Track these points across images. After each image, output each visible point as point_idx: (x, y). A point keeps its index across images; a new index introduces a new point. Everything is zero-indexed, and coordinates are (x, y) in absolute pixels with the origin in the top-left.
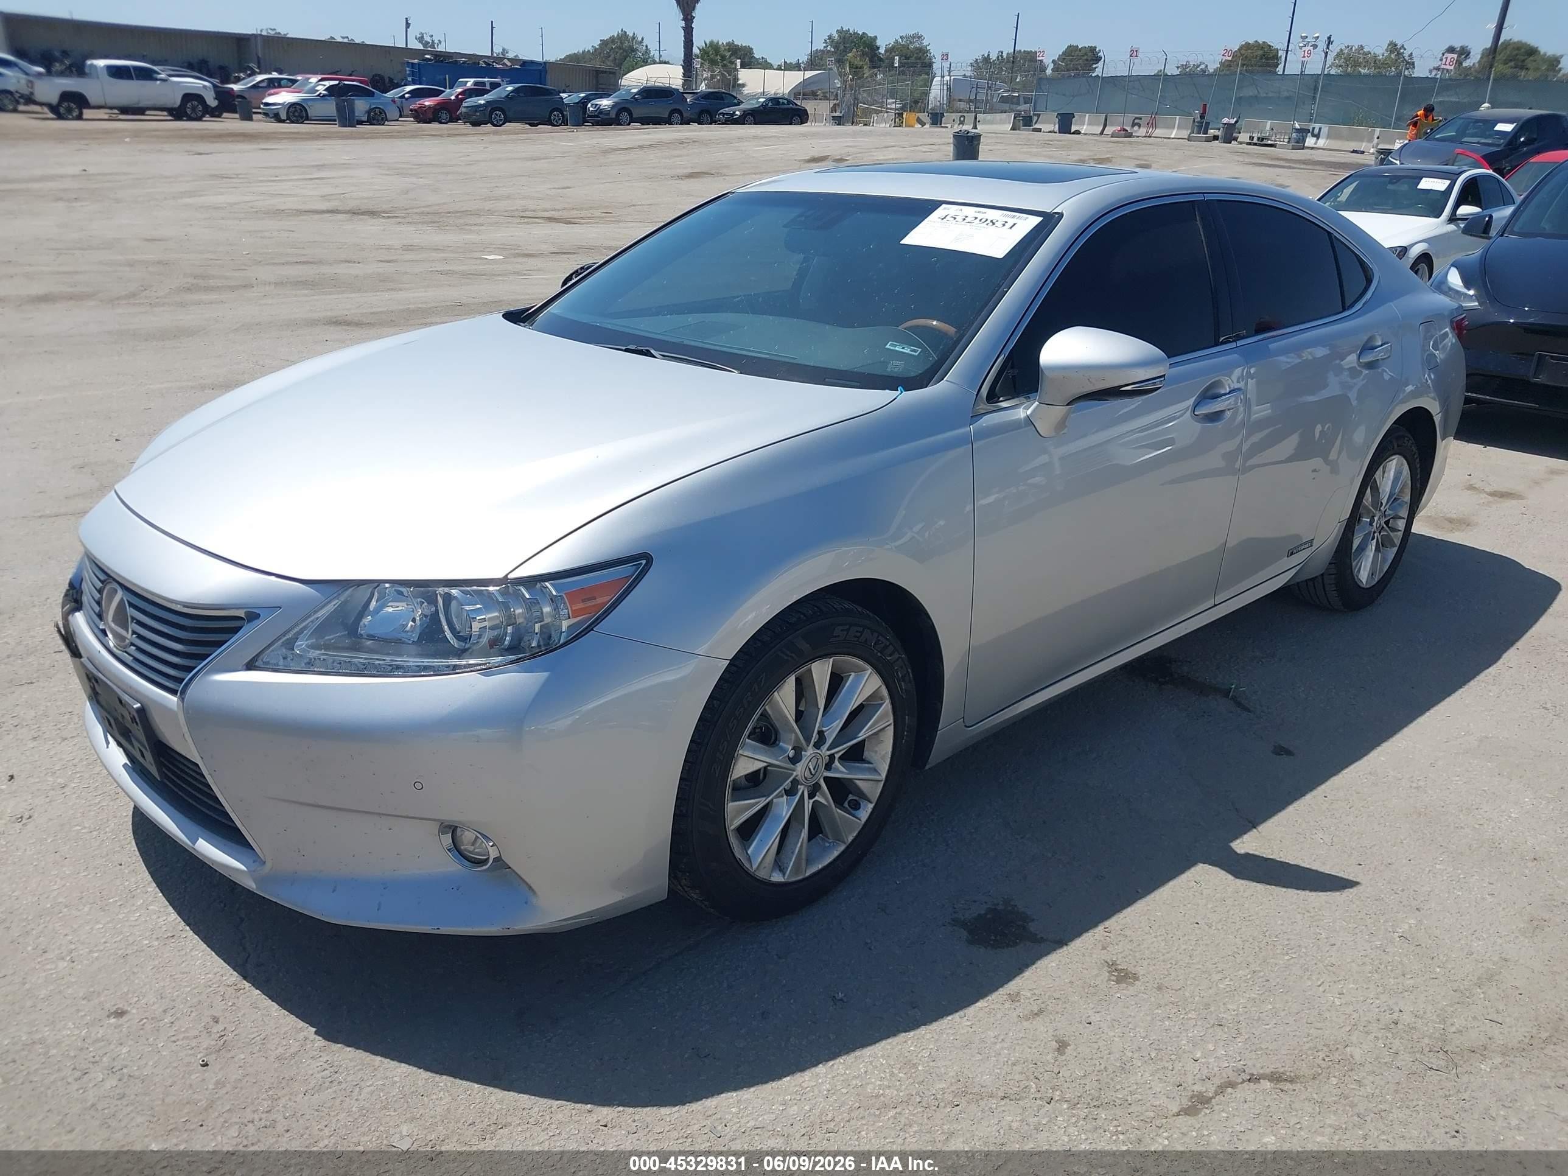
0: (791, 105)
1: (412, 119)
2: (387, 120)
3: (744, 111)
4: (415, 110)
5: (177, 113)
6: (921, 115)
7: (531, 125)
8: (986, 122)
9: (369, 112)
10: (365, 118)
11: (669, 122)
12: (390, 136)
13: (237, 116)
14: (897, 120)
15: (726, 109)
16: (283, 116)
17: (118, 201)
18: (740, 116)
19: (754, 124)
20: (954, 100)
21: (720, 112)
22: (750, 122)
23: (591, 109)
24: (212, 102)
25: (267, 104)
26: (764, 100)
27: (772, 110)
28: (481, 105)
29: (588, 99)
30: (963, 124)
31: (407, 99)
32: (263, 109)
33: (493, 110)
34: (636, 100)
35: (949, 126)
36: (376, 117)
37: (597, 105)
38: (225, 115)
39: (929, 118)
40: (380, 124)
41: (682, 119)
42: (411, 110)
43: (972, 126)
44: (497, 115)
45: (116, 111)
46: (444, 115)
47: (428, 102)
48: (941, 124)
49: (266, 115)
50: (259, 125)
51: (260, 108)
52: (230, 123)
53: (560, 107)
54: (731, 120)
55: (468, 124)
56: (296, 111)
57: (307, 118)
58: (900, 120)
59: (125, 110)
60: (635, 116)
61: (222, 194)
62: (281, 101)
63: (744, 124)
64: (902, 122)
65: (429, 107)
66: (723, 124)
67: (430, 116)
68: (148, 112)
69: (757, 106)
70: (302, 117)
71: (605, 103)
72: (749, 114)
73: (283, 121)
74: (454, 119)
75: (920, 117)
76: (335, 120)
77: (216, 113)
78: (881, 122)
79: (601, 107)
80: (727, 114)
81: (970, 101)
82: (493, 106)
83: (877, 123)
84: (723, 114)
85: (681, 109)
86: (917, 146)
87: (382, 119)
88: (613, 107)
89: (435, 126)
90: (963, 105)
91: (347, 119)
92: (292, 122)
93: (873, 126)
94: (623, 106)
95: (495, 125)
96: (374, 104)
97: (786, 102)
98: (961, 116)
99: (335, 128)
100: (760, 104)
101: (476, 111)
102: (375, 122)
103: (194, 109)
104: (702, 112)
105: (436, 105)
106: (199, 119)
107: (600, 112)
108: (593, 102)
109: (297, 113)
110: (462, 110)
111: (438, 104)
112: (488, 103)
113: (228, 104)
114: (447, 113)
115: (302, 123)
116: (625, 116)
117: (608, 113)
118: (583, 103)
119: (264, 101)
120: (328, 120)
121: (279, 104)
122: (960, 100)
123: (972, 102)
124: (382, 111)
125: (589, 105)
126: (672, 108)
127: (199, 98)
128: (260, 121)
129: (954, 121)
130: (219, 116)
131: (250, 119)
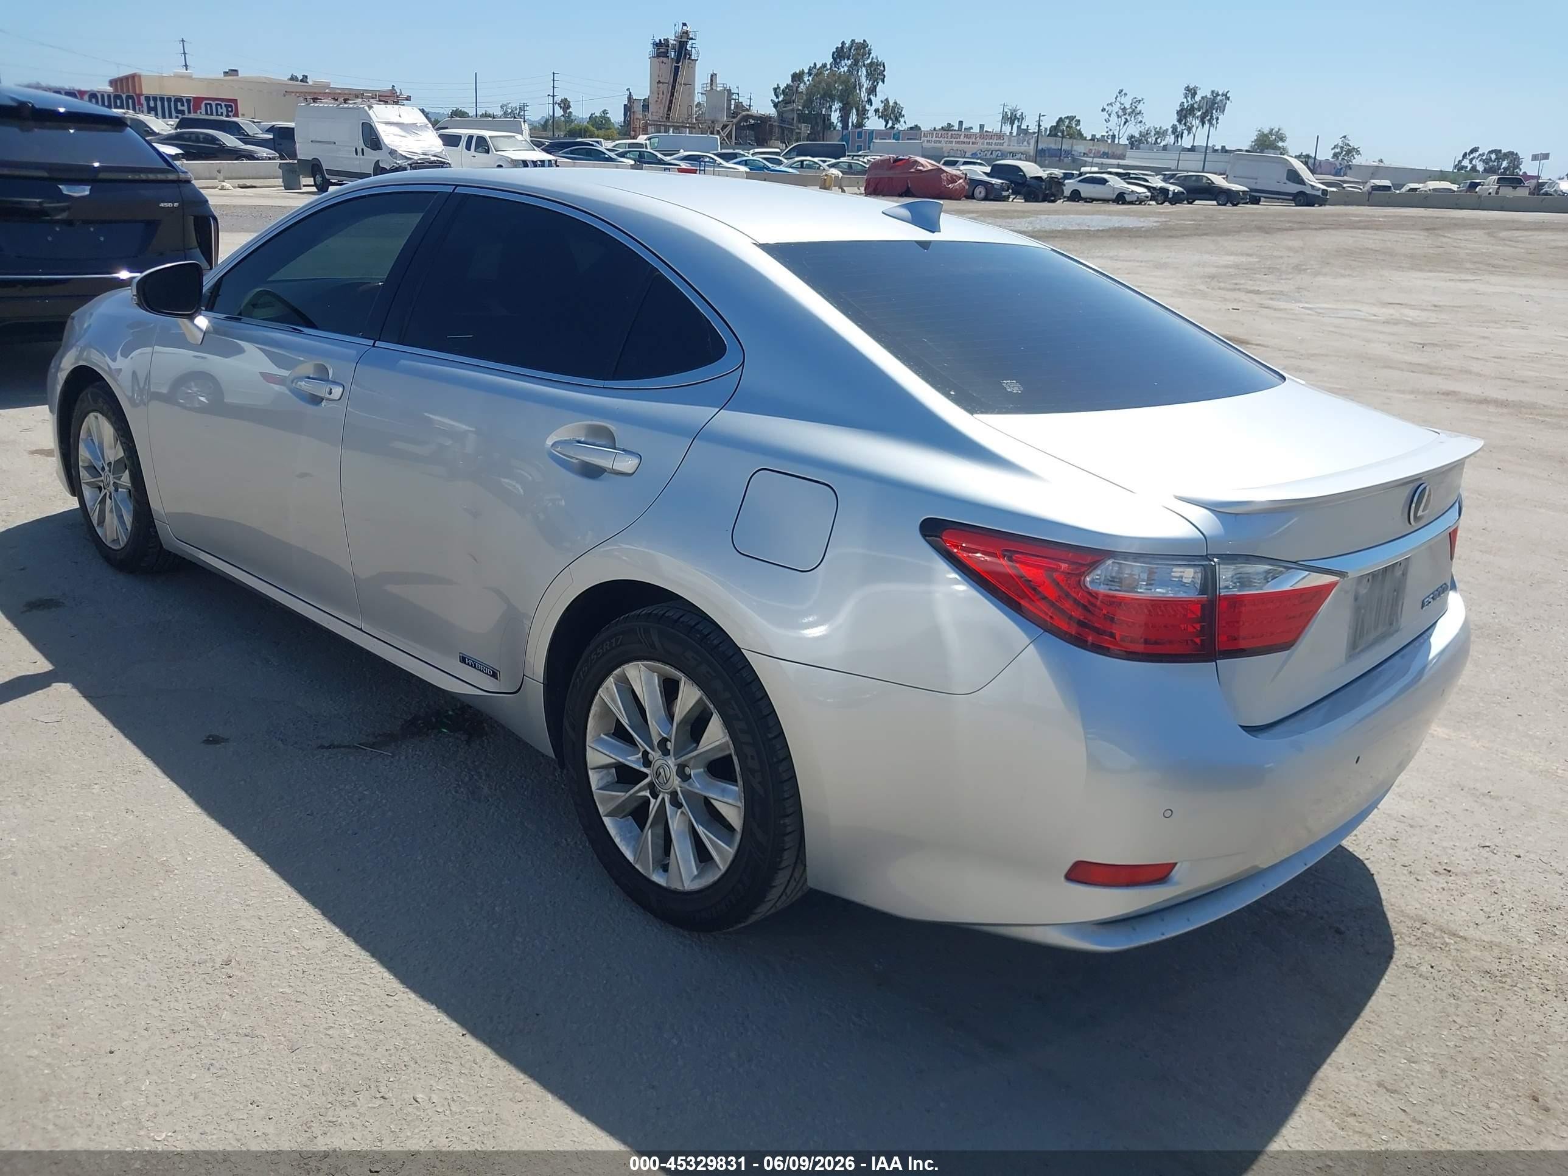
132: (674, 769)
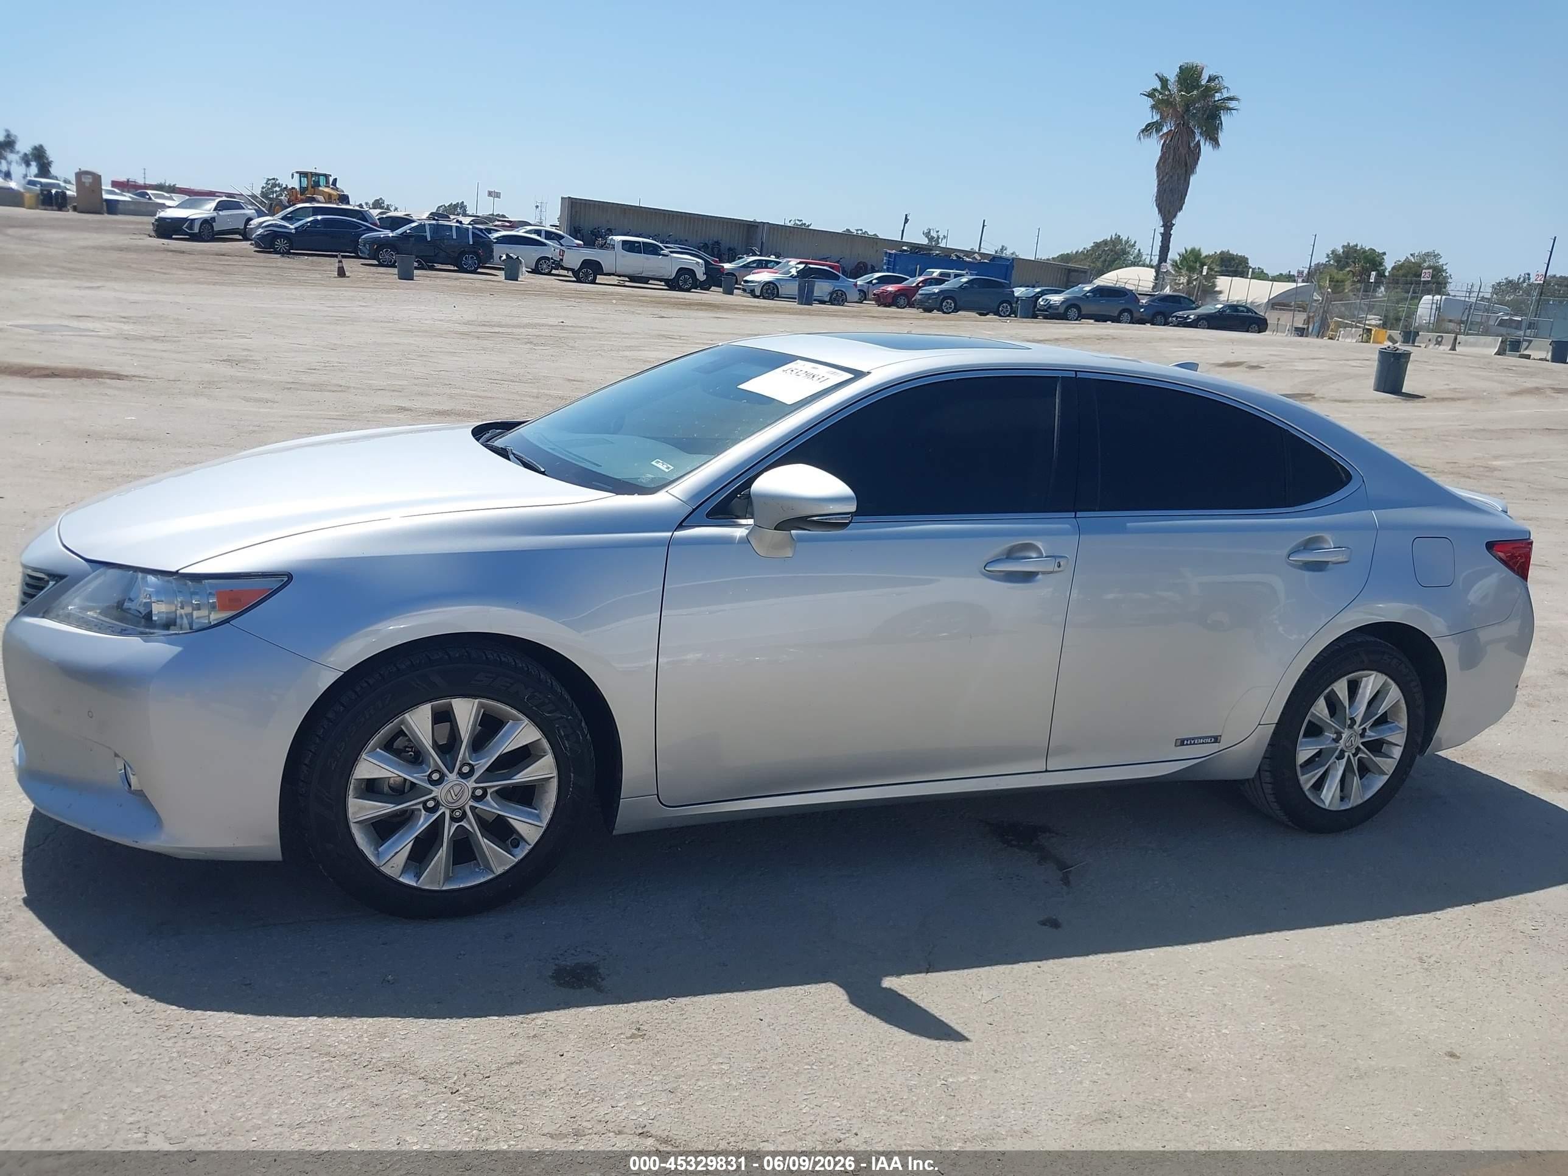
0: (1250, 314)
1: (873, 302)
2: (846, 301)
3: (1199, 316)
4: (878, 295)
5: (672, 284)
6: (1393, 333)
7: (981, 314)
8: (1466, 344)
9: (831, 294)
10: (827, 299)
11: (1116, 320)
12: (845, 315)
13: (721, 290)
14: (1365, 336)
15: (1180, 313)
16: (758, 293)
17: (573, 348)
18: (1193, 320)
19: (1208, 328)
20: (1443, 320)
21: (1174, 314)
22: (1202, 326)
23: (1042, 303)
24: (701, 277)
25: (746, 282)
26: (1222, 306)
27: (1229, 316)
28: (934, 294)
29: (1043, 293)
30: (1440, 345)
31: (873, 285)
32: (743, 285)
33: (945, 299)
34: (1088, 297)
35: (1423, 345)
36: (837, 299)
37: (1047, 300)
38: (713, 288)
39: (1400, 336)
40: (839, 305)
41: (1132, 318)
42: (874, 294)
43: (1449, 348)
44: (947, 303)
45: (627, 279)
46: (902, 301)
47: (891, 288)
48: (1414, 342)
49: (744, 290)
50: (738, 298)
51: (740, 284)
52: (715, 295)
53: (1011, 300)
54: (1184, 323)
55: (921, 310)
56: (769, 289)
57: (778, 296)
58: (1368, 336)
59: (633, 279)
60: (1083, 313)
61: (658, 350)
62: (759, 280)
63: (1197, 328)
64: (1370, 339)
65: (891, 293)
66: (1174, 326)
67: (890, 300)
68: (650, 282)
69: (1213, 311)
70: (773, 294)
71: (1056, 299)
72: (1203, 319)
73: (758, 297)
74: (911, 305)
75: (1392, 335)
76: (796, 299)
77: (705, 286)
78: (1347, 337)
79: (1051, 303)
80: (1181, 317)
81: (1462, 322)
82: (946, 295)
83: (1342, 338)
84: (1177, 317)
85: (1132, 309)
86: (1348, 360)
87: (842, 301)
88: (1063, 302)
89: (893, 309)
90: (1452, 326)
91: (806, 297)
92: (764, 298)
93: (1338, 340)
94: (1073, 302)
95: (944, 313)
96: (838, 286)
97: (1245, 310)
98: (1439, 336)
99: (794, 305)
100: (1216, 310)
101: (929, 299)
102: (836, 302)
103: (685, 282)
104: (1154, 316)
105: (896, 291)
106: (688, 290)
107: (1049, 306)
108: (1044, 297)
109: (770, 291)
110: (917, 297)
111: (899, 290)
112: (941, 292)
113: (715, 279)
114: (903, 299)
115: (772, 299)
116: (1073, 312)
117: (1057, 308)
118: (1036, 297)
119: (744, 279)
120: (791, 298)
121: (756, 282)
122: (1450, 321)
123: (1463, 324)
124: (843, 293)
125: (1040, 300)
126: (1124, 307)
127: (691, 272)
128: (739, 295)
129: (1430, 340)
130: (708, 289)
131: (732, 293)
132: (1341, 742)
